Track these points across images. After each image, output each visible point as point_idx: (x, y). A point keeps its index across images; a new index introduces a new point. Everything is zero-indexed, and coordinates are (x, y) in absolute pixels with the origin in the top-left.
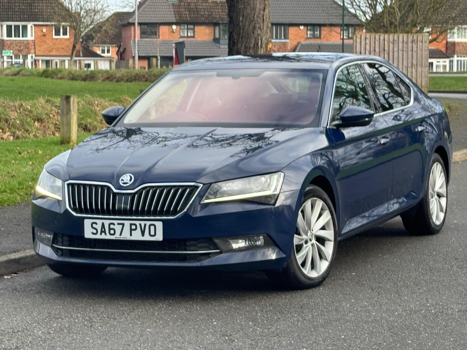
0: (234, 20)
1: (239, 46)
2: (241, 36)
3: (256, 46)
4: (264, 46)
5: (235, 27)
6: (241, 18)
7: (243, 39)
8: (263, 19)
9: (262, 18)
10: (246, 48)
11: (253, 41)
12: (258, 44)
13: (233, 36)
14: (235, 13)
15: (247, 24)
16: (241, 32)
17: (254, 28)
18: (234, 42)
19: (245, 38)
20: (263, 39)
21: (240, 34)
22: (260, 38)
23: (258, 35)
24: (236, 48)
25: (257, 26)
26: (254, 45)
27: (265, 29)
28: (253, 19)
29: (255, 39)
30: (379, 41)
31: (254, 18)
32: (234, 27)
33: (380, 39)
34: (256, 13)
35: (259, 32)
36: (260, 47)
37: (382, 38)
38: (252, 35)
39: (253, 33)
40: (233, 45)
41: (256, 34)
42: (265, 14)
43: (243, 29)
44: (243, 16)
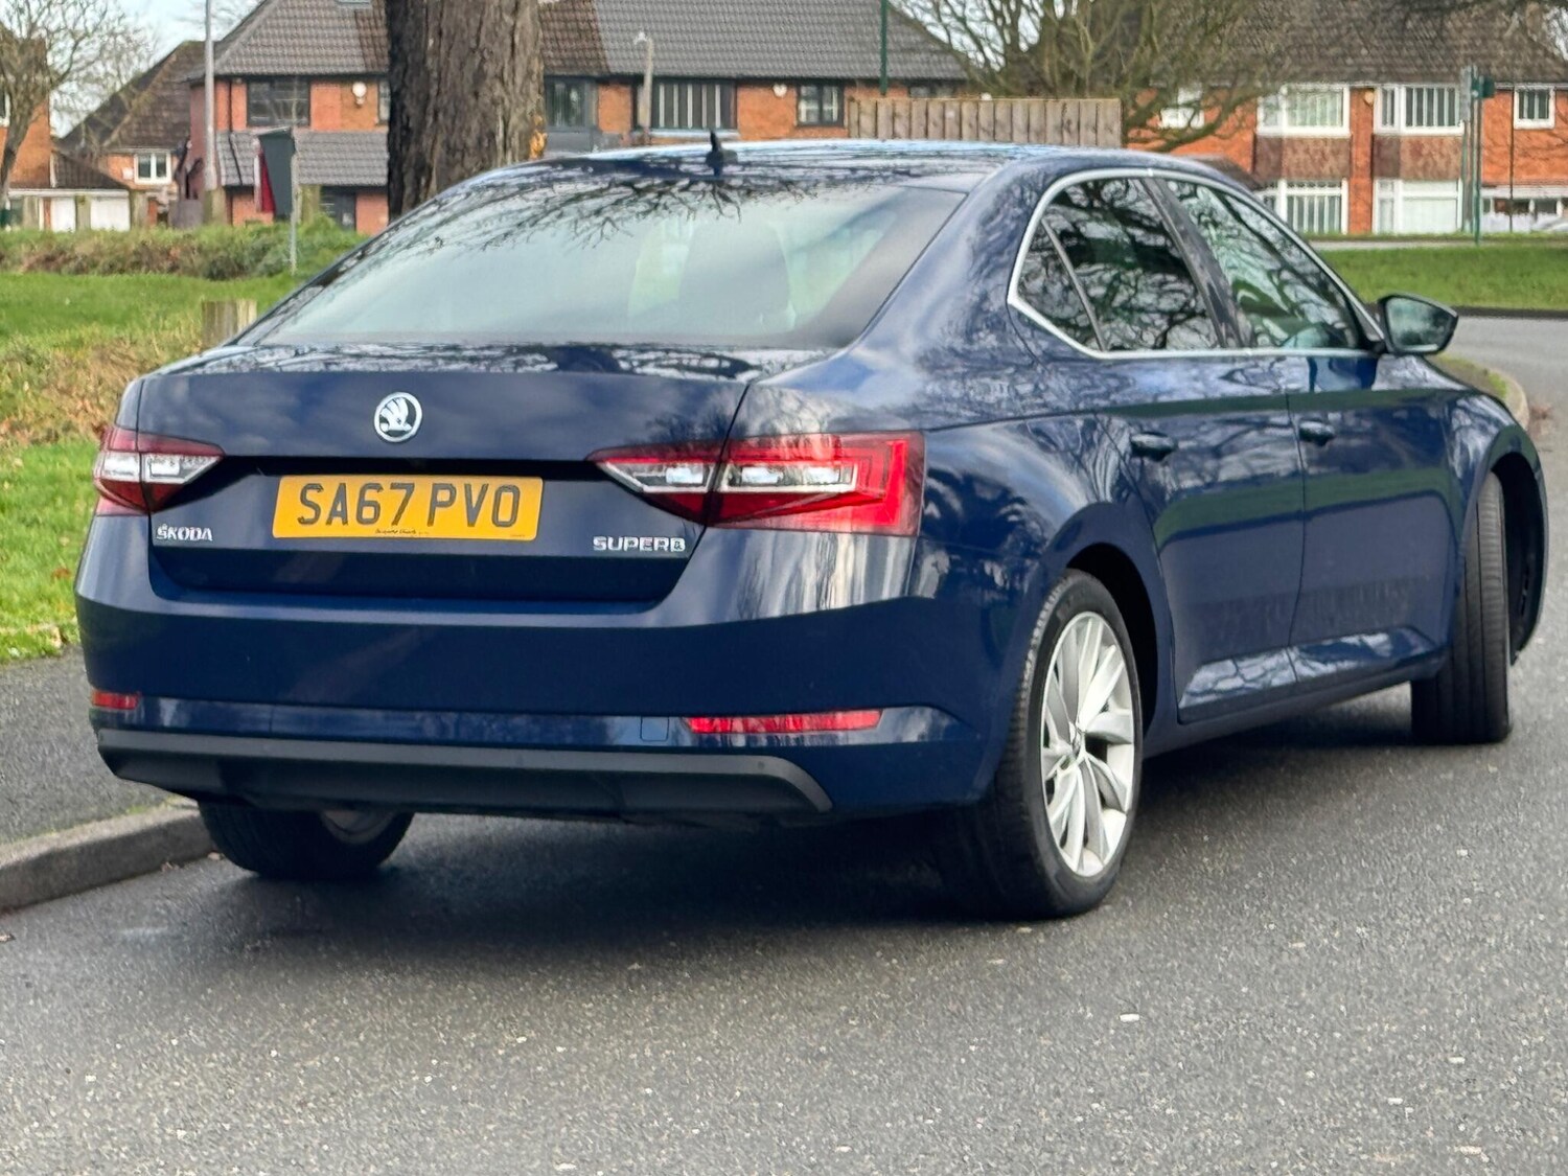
0: (406, 47)
1: (426, 142)
2: (430, 109)
3: (486, 144)
4: (515, 142)
5: (410, 72)
6: (431, 42)
7: (441, 116)
8: (513, 45)
9: (508, 41)
10: (450, 149)
11: (475, 125)
12: (492, 135)
13: (403, 107)
14: (411, 23)
15: (454, 61)
16: (433, 92)
17: (480, 76)
18: (406, 128)
19: (445, 113)
20: (514, 120)
21: (428, 98)
22: (500, 112)
23: (494, 102)
24: (413, 149)
25: (490, 68)
26: (480, 141)
27: (519, 80)
28: (473, 44)
29: (484, 116)
30: (940, 122)
31: (478, 41)
32: (405, 71)
33: (943, 117)
34: (488, 24)
35: (498, 91)
36: (500, 148)
37: (950, 114)
38: (472, 101)
39: (476, 95)
40: (406, 141)
41: (488, 101)
42: (519, 25)
43: (439, 80)
44: (440, 33)
